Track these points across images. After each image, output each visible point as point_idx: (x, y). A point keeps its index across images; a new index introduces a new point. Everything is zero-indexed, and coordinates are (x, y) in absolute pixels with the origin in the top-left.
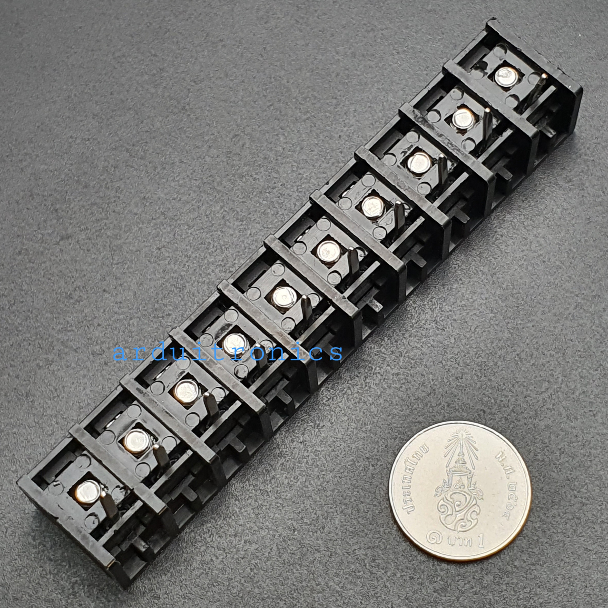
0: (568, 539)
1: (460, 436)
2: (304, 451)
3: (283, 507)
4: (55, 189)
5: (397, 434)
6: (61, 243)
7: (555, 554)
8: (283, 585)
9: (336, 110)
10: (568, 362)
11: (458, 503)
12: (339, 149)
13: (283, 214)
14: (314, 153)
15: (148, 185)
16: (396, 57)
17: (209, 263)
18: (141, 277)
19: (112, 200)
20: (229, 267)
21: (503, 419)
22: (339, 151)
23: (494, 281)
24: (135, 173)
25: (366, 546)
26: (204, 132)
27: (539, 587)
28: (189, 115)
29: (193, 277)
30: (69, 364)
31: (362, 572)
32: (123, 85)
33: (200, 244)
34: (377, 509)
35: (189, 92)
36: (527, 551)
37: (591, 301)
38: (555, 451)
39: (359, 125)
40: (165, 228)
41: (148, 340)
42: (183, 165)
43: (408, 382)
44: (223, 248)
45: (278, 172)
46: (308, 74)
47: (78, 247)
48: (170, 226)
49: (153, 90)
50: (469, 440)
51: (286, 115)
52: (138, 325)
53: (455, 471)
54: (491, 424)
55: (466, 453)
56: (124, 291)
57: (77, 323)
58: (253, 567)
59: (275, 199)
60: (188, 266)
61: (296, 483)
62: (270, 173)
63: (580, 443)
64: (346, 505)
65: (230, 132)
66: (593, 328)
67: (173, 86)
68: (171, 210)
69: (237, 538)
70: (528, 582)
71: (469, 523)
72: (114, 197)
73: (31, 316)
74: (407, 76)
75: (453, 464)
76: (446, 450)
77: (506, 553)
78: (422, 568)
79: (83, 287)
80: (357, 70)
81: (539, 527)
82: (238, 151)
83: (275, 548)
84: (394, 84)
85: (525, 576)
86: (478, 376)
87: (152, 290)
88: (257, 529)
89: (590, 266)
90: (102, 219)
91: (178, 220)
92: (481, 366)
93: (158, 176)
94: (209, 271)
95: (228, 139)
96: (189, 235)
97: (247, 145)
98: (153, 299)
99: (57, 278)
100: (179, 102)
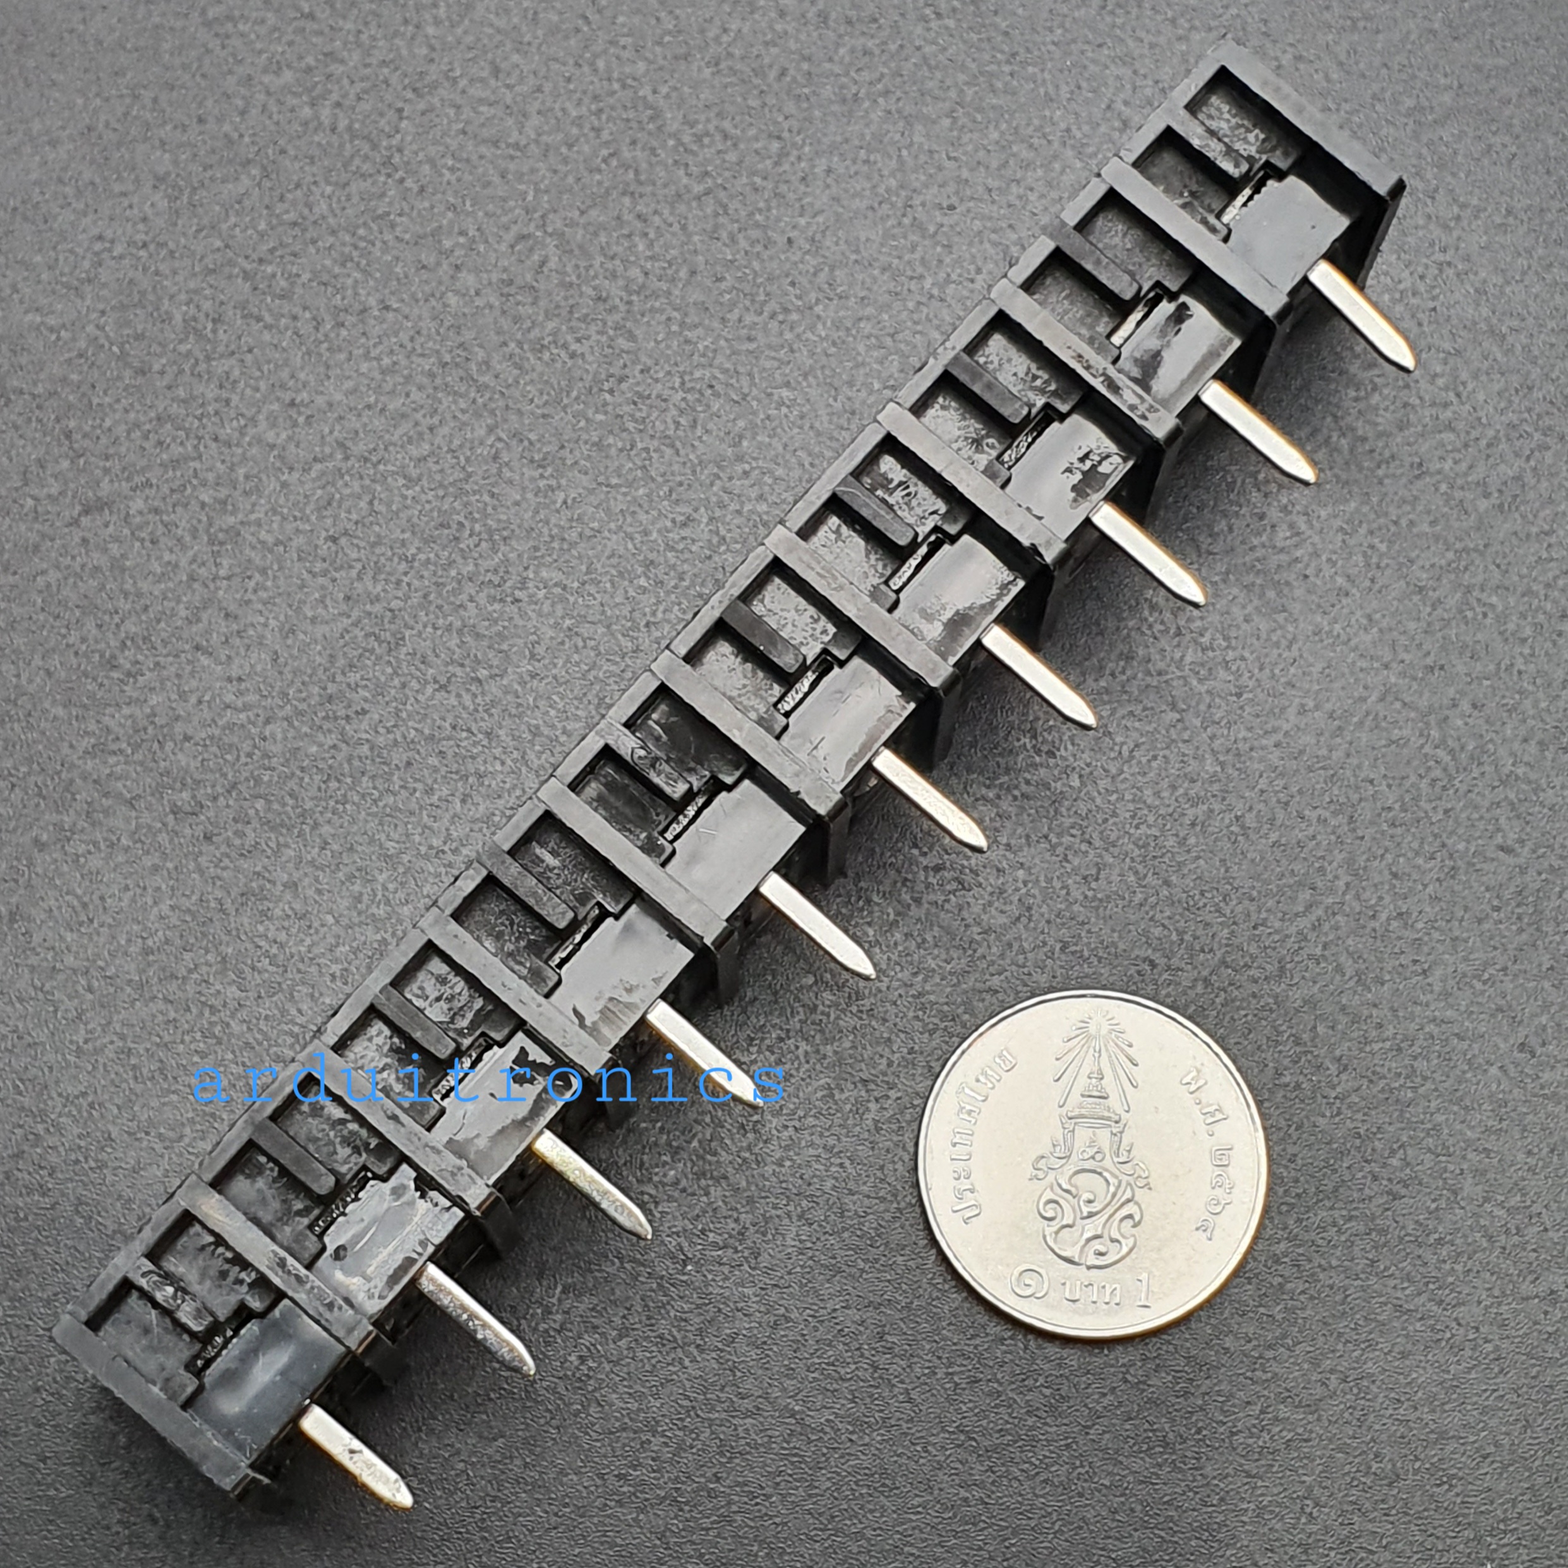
4: (65, 378)
6: (85, 521)
13: (647, 450)
15: (302, 368)
17: (460, 578)
18: (290, 613)
19: (211, 409)
20: (513, 588)
21: (1200, 983)
22: (788, 280)
24: (267, 337)
26: (440, 227)
27: (1283, 1402)
28: (402, 181)
29: (422, 614)
30: (114, 838)
32: (228, 97)
33: (436, 528)
34: (887, 1209)
35: (401, 118)
37: (1422, 679)
38: (1327, 1063)
39: (840, 210)
40: (347, 485)
42: (391, 316)
43: (964, 888)
44: (496, 537)
45: (632, 337)
47: (126, 531)
48: (361, 477)
49: (307, 112)
51: (651, 181)
54: (1168, 996)
56: (248, 647)
57: (131, 732)
59: (625, 408)
62: (612, 339)
65: (506, 227)
67: (358, 100)
68: (361, 434)
70: (1257, 1388)
72: (216, 401)
77: (1204, 1319)
78: (999, 1354)
79: (144, 639)
82: (529, 278)
85: (1249, 1374)
86: (1136, 873)
87: (319, 648)
90: (187, 459)
91: (379, 462)
92: (1145, 846)
93: (325, 345)
94: (464, 597)
95: (503, 247)
96: (409, 502)
97: (553, 263)
98: (320, 672)
99: (77, 613)
100: (374, 146)
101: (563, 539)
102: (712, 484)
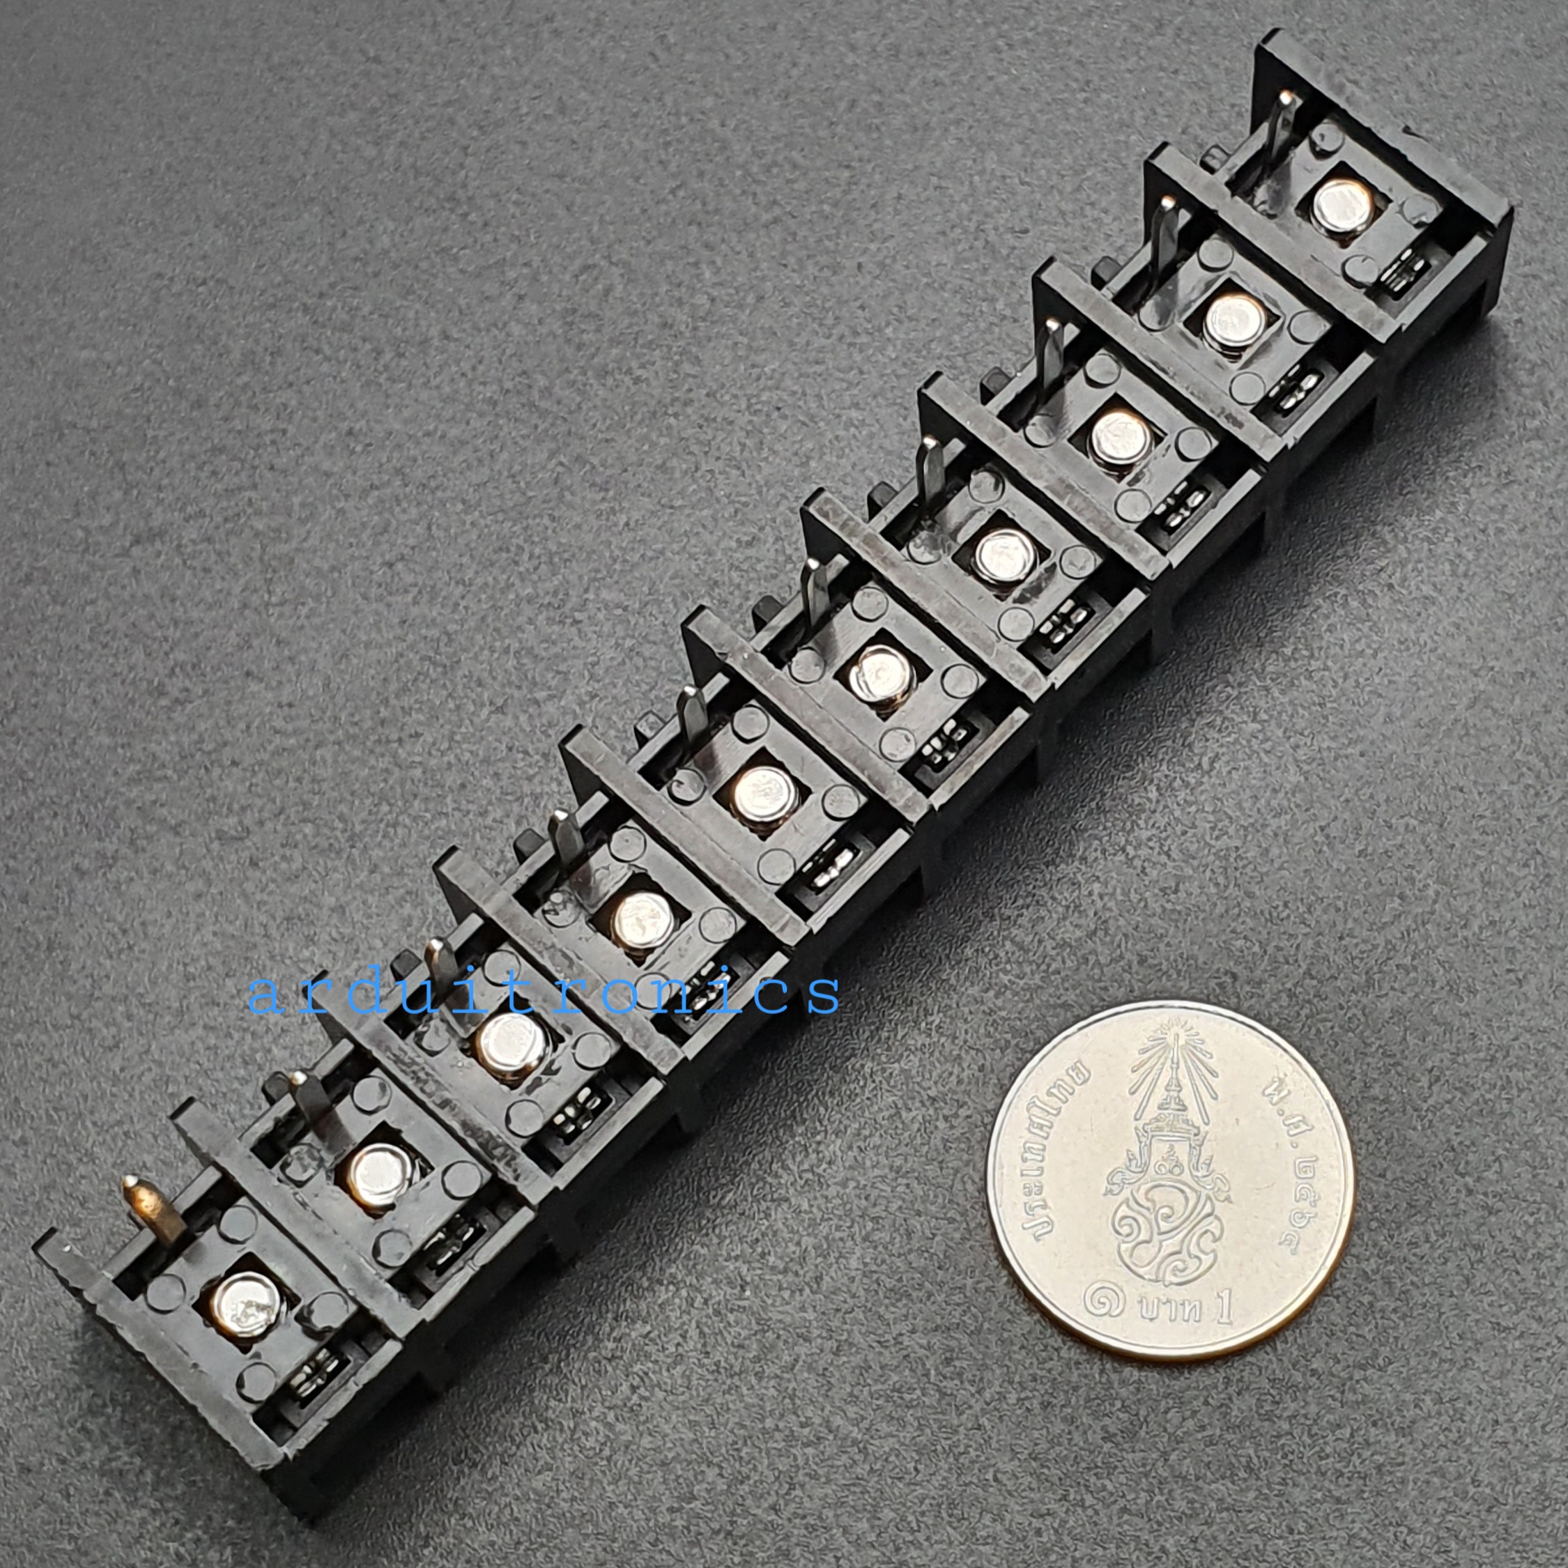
0: (1450, 1301)
1: (1170, 1040)
4: (120, 412)
5: (1008, 1036)
6: (136, 551)
7: (1417, 1340)
8: (713, 1426)
11: (1165, 1210)
12: (857, 299)
13: (711, 472)
14: (791, 310)
15: (361, 398)
16: (1004, 56)
17: (518, 602)
18: (343, 638)
19: (267, 439)
20: (573, 610)
21: (1284, 996)
22: (858, 304)
24: (325, 368)
25: (930, 1326)
26: (504, 259)
27: (1375, 1424)
28: (465, 215)
29: (479, 637)
30: (158, 865)
31: (918, 1392)
32: (293, 138)
33: (495, 552)
34: (956, 1230)
35: (466, 155)
36: (1344, 1332)
37: (1512, 687)
38: (1418, 1075)
39: (911, 235)
40: (404, 511)
41: (362, 802)
42: (452, 346)
44: (556, 560)
45: (697, 361)
46: (775, 104)
47: (178, 561)
48: (419, 504)
49: (370, 152)
50: (1195, 1051)
51: (718, 211)
52: (336, 761)
53: (1160, 1129)
54: (1251, 1008)
55: (1185, 1082)
56: (299, 674)
57: (177, 759)
58: (636, 1381)
59: (690, 431)
60: (466, 608)
62: (677, 364)
63: (1482, 1055)
64: (875, 1219)
65: (571, 258)
66: (1518, 756)
67: (423, 138)
68: (420, 462)
70: (1346, 1410)
71: (1193, 1264)
72: (272, 431)
73: (58, 740)
74: (1034, 106)
75: (1152, 1111)
76: (1135, 1077)
77: (1290, 1339)
78: (1074, 1378)
79: (194, 667)
80: (902, 91)
81: (1376, 1272)
82: (593, 307)
83: (693, 1333)
84: (1001, 127)
85: (1338, 1395)
86: (1217, 885)
87: (372, 672)
89: (1510, 597)
90: (241, 488)
91: (437, 488)
92: (1226, 858)
93: (385, 375)
94: (521, 620)
95: (567, 277)
96: (467, 526)
97: (618, 291)
98: (374, 696)
99: (126, 642)
100: (439, 181)
101: (625, 561)
102: (778, 504)
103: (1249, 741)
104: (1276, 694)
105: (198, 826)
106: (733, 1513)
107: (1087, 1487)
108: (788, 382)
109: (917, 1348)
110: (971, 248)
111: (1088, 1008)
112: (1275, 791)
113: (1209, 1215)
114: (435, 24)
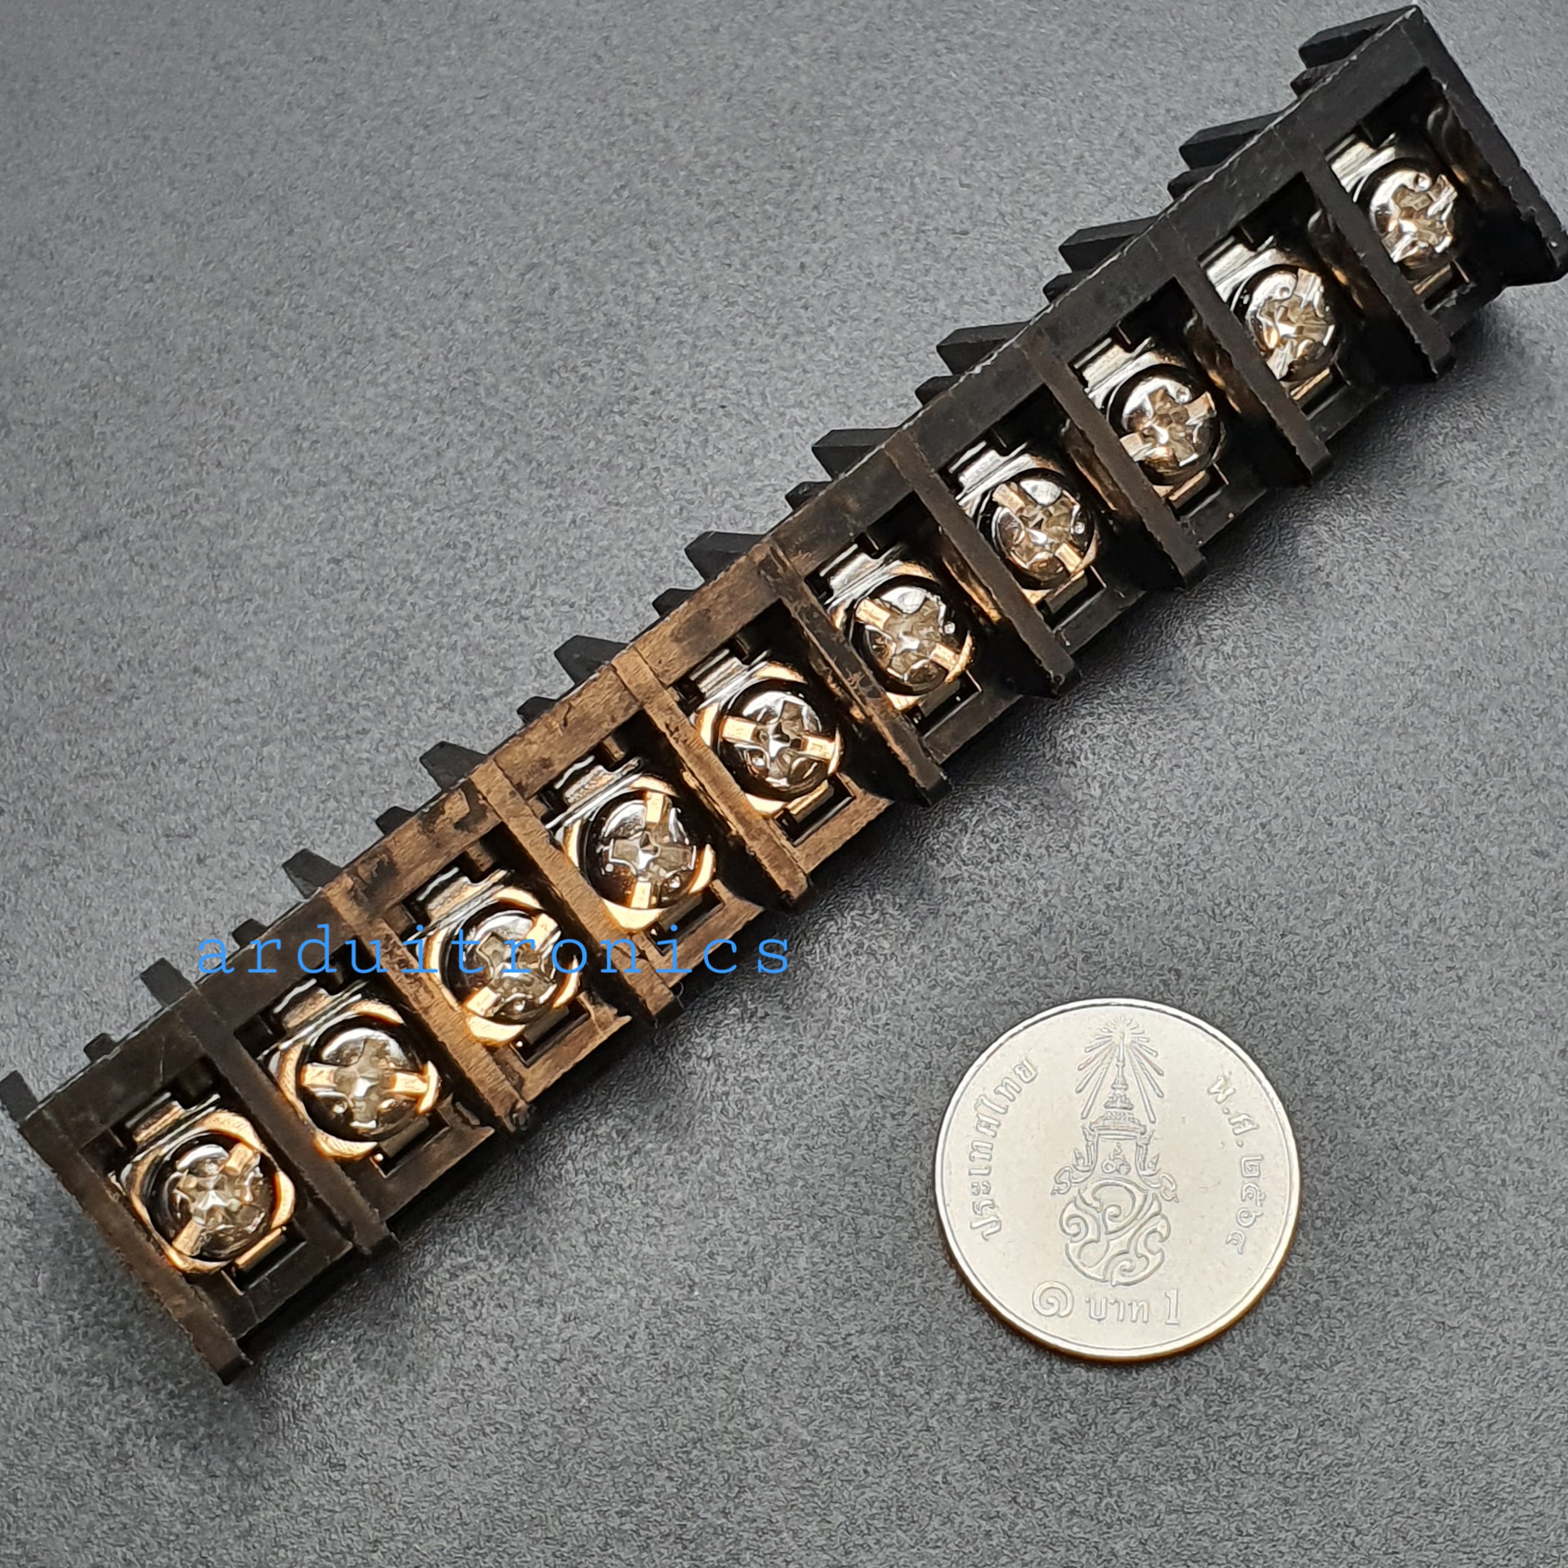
0: (1395, 1300)
1: (1116, 1038)
2: (718, 1080)
3: (663, 1227)
4: (67, 408)
5: (955, 1034)
6: (83, 547)
8: (662, 1428)
9: (793, 198)
10: (1392, 843)
12: (800, 299)
13: (657, 469)
14: (735, 310)
15: (308, 395)
17: (464, 597)
18: (290, 634)
19: (215, 436)
22: (801, 303)
23: (1199, 636)
24: (272, 364)
25: (879, 1326)
26: (450, 257)
27: (1321, 1424)
28: (412, 213)
29: (426, 633)
31: (868, 1394)
32: (239, 136)
34: (904, 1229)
35: (412, 154)
36: (1291, 1332)
38: (1361, 1072)
39: (853, 236)
40: (351, 508)
41: (309, 799)
42: (398, 344)
44: (503, 557)
45: (643, 360)
46: (718, 106)
47: (125, 557)
48: (366, 500)
50: (1141, 1051)
51: (663, 211)
52: (283, 757)
54: (1195, 1005)
55: (1131, 1080)
56: (246, 670)
57: (125, 756)
59: (635, 429)
61: (697, 1163)
63: (1423, 1052)
64: (824, 1219)
65: (517, 258)
66: (1455, 755)
67: (370, 137)
68: (367, 459)
69: (545, 1310)
71: (1140, 1263)
72: (220, 427)
75: (1098, 1110)
76: (1082, 1074)
78: (1023, 1378)
79: (140, 663)
81: (1322, 1271)
82: (539, 305)
83: (642, 1335)
86: (1161, 882)
87: (320, 668)
88: (593, 1283)
89: (1447, 595)
90: (188, 486)
91: (385, 484)
93: (331, 373)
94: (469, 617)
95: (512, 276)
96: (414, 523)
97: (564, 289)
98: (321, 692)
99: (74, 638)
100: (385, 181)
101: (572, 558)
102: (723, 502)
103: (1190, 738)
104: (1217, 690)
105: (146, 823)
106: (683, 1517)
107: (1037, 1489)
108: (733, 380)
109: (865, 1349)
110: (912, 249)
111: (1033, 1006)
112: (1216, 788)
113: (1156, 1215)
114: (381, 24)
